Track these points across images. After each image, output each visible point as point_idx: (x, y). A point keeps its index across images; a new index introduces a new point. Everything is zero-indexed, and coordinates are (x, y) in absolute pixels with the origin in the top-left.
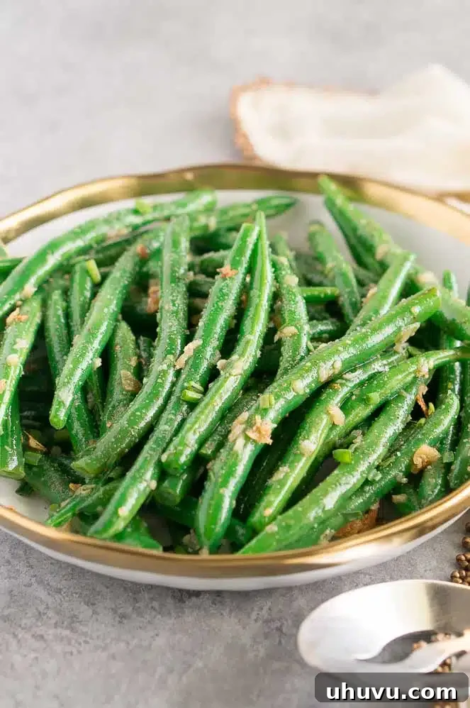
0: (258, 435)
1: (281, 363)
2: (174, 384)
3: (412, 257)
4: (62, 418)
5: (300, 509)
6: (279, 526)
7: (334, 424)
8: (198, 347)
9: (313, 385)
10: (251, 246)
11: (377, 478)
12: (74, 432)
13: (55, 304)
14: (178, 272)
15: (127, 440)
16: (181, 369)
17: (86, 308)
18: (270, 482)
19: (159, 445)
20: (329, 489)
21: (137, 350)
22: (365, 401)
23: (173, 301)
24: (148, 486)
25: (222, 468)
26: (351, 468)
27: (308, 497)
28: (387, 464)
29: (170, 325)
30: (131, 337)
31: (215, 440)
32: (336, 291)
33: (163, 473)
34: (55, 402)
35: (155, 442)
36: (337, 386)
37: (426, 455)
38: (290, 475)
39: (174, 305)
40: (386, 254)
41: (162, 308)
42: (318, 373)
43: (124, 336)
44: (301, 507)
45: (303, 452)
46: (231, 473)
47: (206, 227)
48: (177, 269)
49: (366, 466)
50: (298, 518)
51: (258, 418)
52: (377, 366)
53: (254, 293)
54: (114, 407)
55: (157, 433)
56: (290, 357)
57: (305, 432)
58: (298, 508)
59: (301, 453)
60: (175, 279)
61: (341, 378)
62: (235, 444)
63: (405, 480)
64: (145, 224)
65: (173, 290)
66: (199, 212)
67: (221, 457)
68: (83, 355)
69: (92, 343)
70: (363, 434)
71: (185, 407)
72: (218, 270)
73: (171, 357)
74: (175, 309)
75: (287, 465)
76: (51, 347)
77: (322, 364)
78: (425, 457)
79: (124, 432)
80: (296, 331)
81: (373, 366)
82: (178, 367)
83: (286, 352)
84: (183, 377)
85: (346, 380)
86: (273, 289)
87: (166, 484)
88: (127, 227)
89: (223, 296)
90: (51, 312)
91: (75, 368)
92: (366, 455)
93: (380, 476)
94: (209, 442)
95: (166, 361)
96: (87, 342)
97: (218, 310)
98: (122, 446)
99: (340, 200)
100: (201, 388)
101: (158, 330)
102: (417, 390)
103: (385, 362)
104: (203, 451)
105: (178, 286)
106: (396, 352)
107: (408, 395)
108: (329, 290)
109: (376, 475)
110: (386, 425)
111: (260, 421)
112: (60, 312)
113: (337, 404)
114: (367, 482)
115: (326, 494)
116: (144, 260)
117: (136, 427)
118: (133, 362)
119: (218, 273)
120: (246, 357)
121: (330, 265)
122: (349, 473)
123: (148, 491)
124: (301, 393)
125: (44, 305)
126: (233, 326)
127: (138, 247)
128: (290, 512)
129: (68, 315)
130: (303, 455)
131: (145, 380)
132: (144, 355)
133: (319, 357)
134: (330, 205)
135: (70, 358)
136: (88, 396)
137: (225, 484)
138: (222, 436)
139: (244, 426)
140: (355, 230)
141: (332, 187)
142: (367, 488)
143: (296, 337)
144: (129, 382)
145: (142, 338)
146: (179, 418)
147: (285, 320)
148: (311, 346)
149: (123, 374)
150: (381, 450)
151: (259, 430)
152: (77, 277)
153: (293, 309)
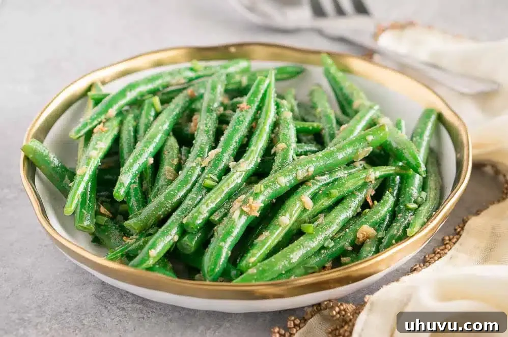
0: (249, 209)
1: (273, 167)
2: (199, 176)
3: (377, 107)
4: (122, 194)
5: (273, 260)
6: (258, 269)
7: (305, 208)
8: (218, 153)
9: (292, 181)
10: (262, 92)
11: (331, 246)
12: (131, 205)
13: (129, 122)
14: (213, 106)
15: (163, 210)
16: (205, 167)
17: (148, 126)
18: (256, 241)
19: (183, 213)
20: (295, 249)
21: (179, 155)
22: (328, 195)
23: (206, 124)
24: (173, 239)
25: (223, 230)
26: (312, 236)
27: (280, 253)
28: (339, 236)
29: (202, 139)
30: (177, 146)
31: (221, 212)
32: (321, 126)
33: (184, 231)
34: (118, 183)
35: (180, 212)
36: (310, 184)
37: (366, 232)
38: (270, 238)
39: (206, 126)
40: (360, 105)
41: (199, 128)
42: (296, 173)
43: (171, 146)
44: (274, 259)
45: (281, 223)
46: (229, 233)
47: (240, 83)
48: (211, 104)
49: (323, 236)
50: (272, 266)
51: (251, 199)
52: (341, 174)
53: (261, 121)
54: (158, 189)
55: (184, 206)
56: (279, 163)
57: (283, 211)
58: (273, 259)
59: (278, 225)
60: (210, 111)
61: (314, 179)
62: (233, 214)
63: (350, 248)
64: (197, 78)
65: (208, 117)
66: (237, 73)
67: (223, 222)
68: (140, 155)
69: (148, 148)
70: (325, 216)
71: (205, 191)
72: (238, 105)
73: (199, 159)
74: (206, 129)
75: (269, 231)
76: (122, 149)
77: (300, 168)
78: (365, 234)
79: (161, 204)
80: (286, 146)
81: (337, 174)
82: (203, 166)
83: (278, 160)
84: (206, 171)
85: (317, 181)
86: (274, 120)
87: (186, 238)
88: (185, 78)
89: (239, 122)
90: (125, 128)
91: (134, 162)
92: (324, 229)
93: (333, 244)
94: (217, 213)
95: (195, 161)
96: (145, 146)
97: (235, 130)
98: (159, 213)
99: (333, 70)
100: (217, 180)
101: (194, 142)
102: (367, 192)
103: (346, 172)
104: (212, 218)
105: (211, 115)
106: (355, 167)
107: (359, 194)
108: (315, 125)
109: (330, 243)
110: (341, 211)
111: (252, 200)
112: (132, 129)
113: (308, 196)
114: (323, 248)
115: (292, 251)
116: (193, 99)
117: (170, 201)
118: (175, 162)
119: (238, 108)
120: (250, 160)
121: (319, 110)
122: (311, 239)
123: (172, 242)
124: (283, 185)
125: (121, 123)
126: (245, 142)
127: (189, 91)
128: (266, 262)
129: (136, 131)
130: (280, 226)
131: (180, 172)
132: (184, 158)
133: (298, 163)
134: (327, 74)
135: (132, 156)
136: (143, 183)
137: (224, 240)
138: (227, 209)
139: (241, 204)
140: (341, 89)
141: (329, 61)
142: (323, 251)
143: (286, 151)
144: (170, 174)
145: (184, 148)
146: (200, 197)
147: (280, 139)
148: (295, 157)
149: (167, 169)
150: (335, 227)
151: (250, 207)
152: (146, 107)
153: (286, 133)
